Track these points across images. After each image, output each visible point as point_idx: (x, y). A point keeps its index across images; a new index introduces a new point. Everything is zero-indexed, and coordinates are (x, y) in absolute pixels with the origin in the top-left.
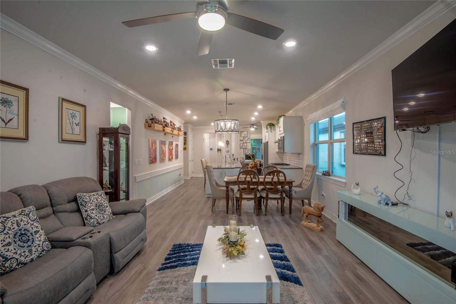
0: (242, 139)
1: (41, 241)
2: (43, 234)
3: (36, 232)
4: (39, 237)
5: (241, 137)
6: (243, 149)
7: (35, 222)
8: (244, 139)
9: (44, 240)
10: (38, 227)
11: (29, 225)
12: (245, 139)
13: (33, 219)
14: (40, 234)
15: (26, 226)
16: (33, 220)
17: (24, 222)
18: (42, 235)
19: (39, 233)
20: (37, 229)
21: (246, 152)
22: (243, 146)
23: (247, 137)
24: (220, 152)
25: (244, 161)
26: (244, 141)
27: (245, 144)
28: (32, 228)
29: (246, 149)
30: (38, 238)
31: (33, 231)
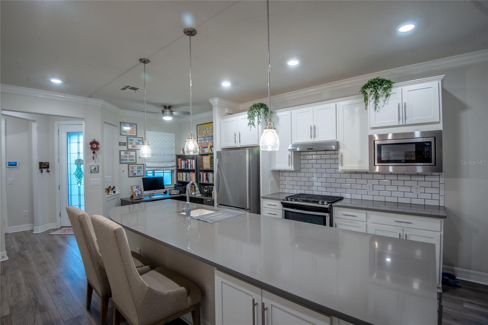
0: (124, 140)
5: (121, 135)
6: (127, 165)
8: (129, 142)
12: (131, 140)
21: (135, 172)
22: (128, 158)
23: (136, 136)
24: (48, 171)
25: (141, 194)
26: (130, 147)
27: (133, 153)
29: (135, 164)
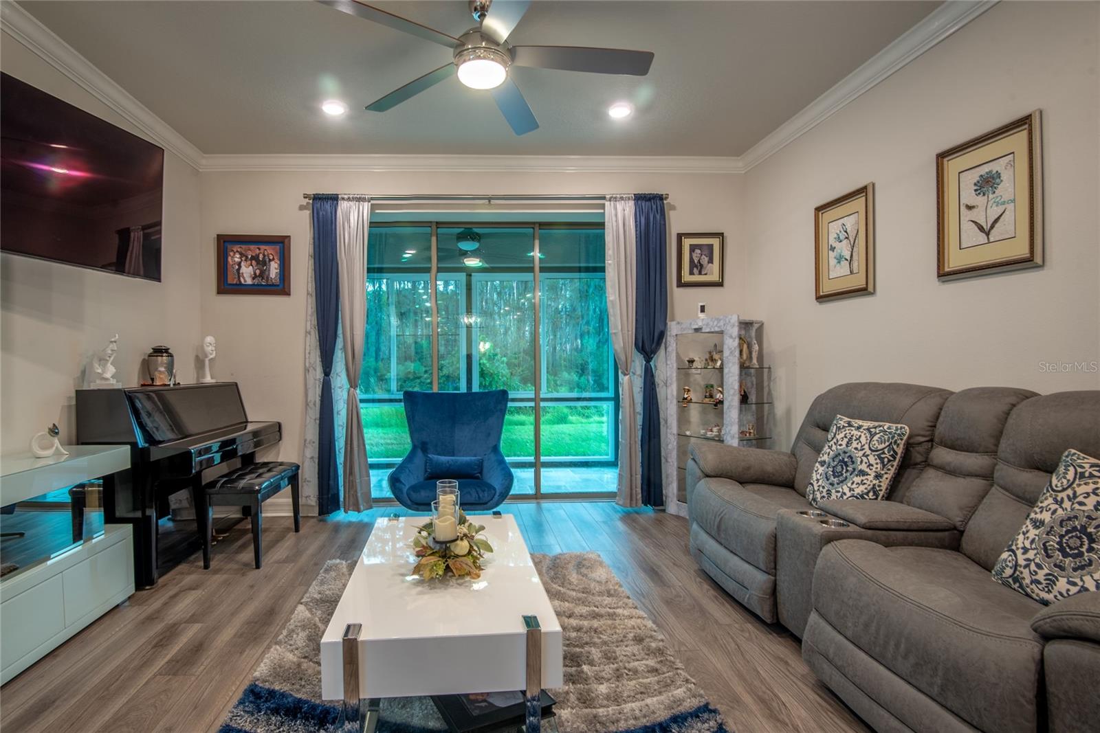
1: (852, 492)
2: (869, 485)
3: (862, 473)
4: (858, 483)
7: (874, 456)
9: (858, 494)
10: (871, 467)
11: (861, 453)
13: (875, 447)
14: (862, 480)
15: (855, 451)
16: (873, 449)
17: (858, 444)
18: (865, 484)
19: (864, 478)
20: (867, 470)
28: (862, 462)
30: (853, 483)
31: (860, 467)
